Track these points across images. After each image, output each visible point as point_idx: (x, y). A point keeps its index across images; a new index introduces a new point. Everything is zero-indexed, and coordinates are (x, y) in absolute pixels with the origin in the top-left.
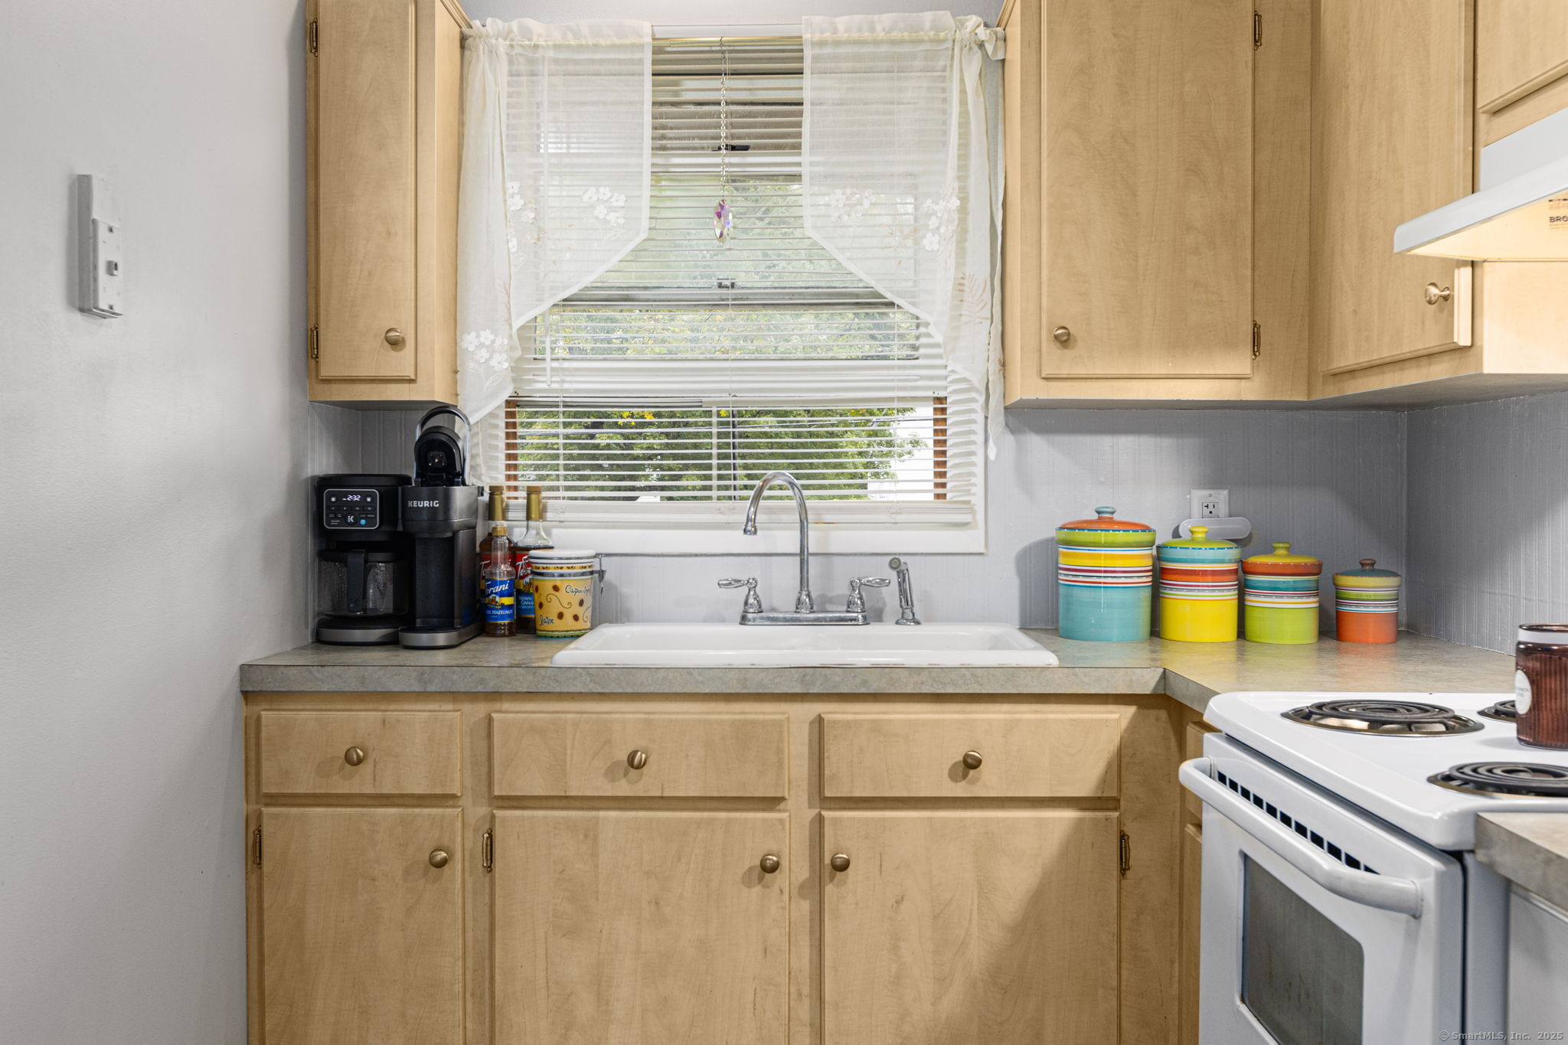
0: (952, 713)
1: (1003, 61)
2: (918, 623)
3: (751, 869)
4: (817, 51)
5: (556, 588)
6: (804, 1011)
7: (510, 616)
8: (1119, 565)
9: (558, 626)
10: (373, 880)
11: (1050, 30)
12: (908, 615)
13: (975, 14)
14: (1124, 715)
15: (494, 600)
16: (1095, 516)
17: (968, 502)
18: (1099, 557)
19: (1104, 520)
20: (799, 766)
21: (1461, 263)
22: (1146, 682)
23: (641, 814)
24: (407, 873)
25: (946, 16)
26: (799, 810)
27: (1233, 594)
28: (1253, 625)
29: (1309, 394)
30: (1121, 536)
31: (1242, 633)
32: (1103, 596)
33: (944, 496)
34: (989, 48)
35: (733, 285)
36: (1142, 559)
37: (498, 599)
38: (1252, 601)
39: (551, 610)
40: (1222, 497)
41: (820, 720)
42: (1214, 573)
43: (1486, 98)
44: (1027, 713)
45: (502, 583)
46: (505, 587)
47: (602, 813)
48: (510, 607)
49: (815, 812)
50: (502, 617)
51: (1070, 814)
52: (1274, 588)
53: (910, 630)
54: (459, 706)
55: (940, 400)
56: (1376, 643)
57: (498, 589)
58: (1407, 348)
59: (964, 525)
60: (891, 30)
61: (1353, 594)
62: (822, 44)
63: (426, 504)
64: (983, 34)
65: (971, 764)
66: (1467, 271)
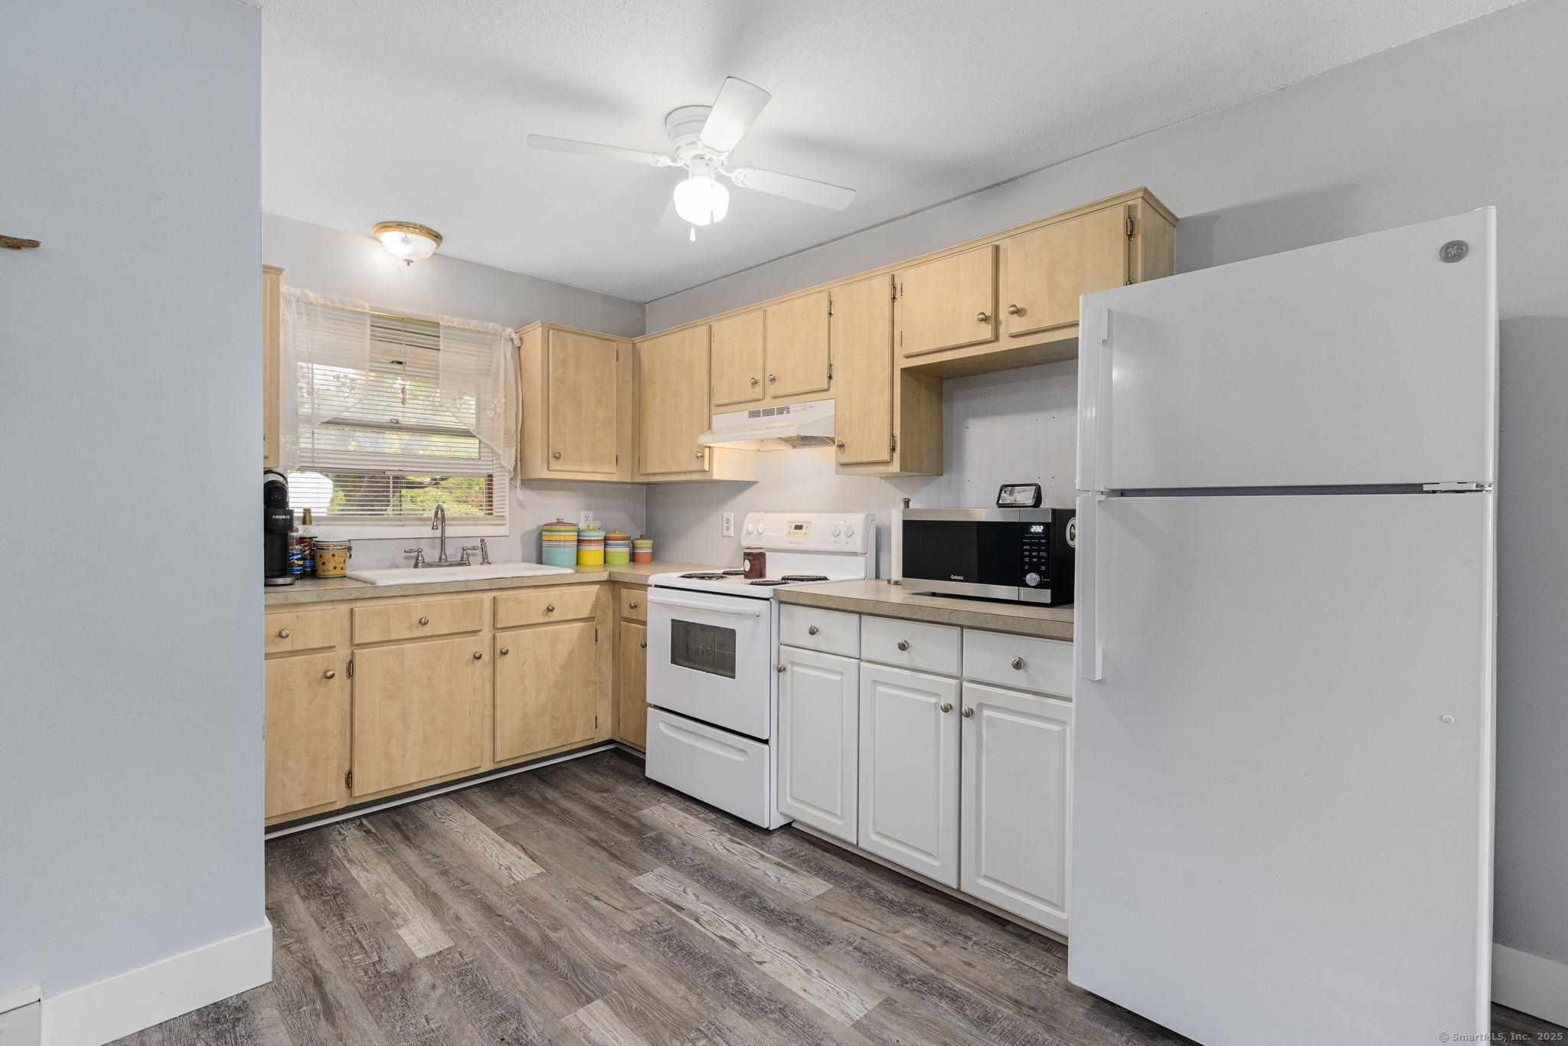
0: (542, 592)
1: (519, 348)
2: (490, 564)
3: (469, 659)
4: (446, 331)
5: (333, 555)
6: (488, 711)
7: (301, 570)
8: (567, 538)
9: (332, 572)
10: (291, 690)
11: (554, 346)
12: (485, 560)
13: (510, 327)
14: (596, 588)
15: (293, 562)
16: (556, 521)
17: (503, 516)
18: (556, 536)
19: (559, 523)
20: (487, 617)
21: (706, 447)
22: (604, 576)
23: (423, 643)
24: (310, 684)
25: (498, 326)
26: (487, 634)
27: (603, 548)
28: (610, 558)
29: (632, 479)
30: (568, 528)
31: (605, 562)
32: (562, 550)
33: (492, 514)
34: (515, 342)
35: (397, 422)
36: (573, 536)
37: (296, 562)
38: (609, 549)
39: (330, 566)
40: (590, 514)
41: (494, 597)
42: (598, 540)
43: (715, 401)
44: (566, 590)
45: (297, 554)
46: (299, 556)
47: (405, 645)
48: (301, 565)
49: (492, 634)
50: (297, 570)
51: (580, 625)
52: (617, 545)
53: (486, 566)
54: (335, 607)
55: (490, 476)
56: (646, 562)
57: (296, 557)
58: (683, 469)
59: (503, 525)
60: (476, 327)
61: (639, 546)
62: (449, 327)
63: (281, 517)
64: (514, 336)
65: (550, 610)
66: (708, 449)
